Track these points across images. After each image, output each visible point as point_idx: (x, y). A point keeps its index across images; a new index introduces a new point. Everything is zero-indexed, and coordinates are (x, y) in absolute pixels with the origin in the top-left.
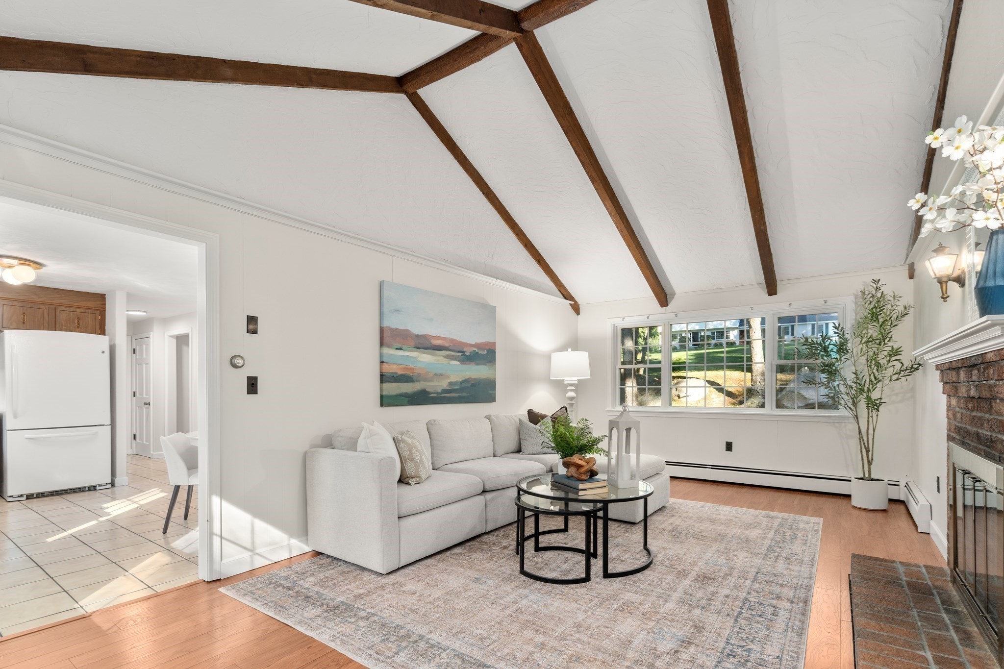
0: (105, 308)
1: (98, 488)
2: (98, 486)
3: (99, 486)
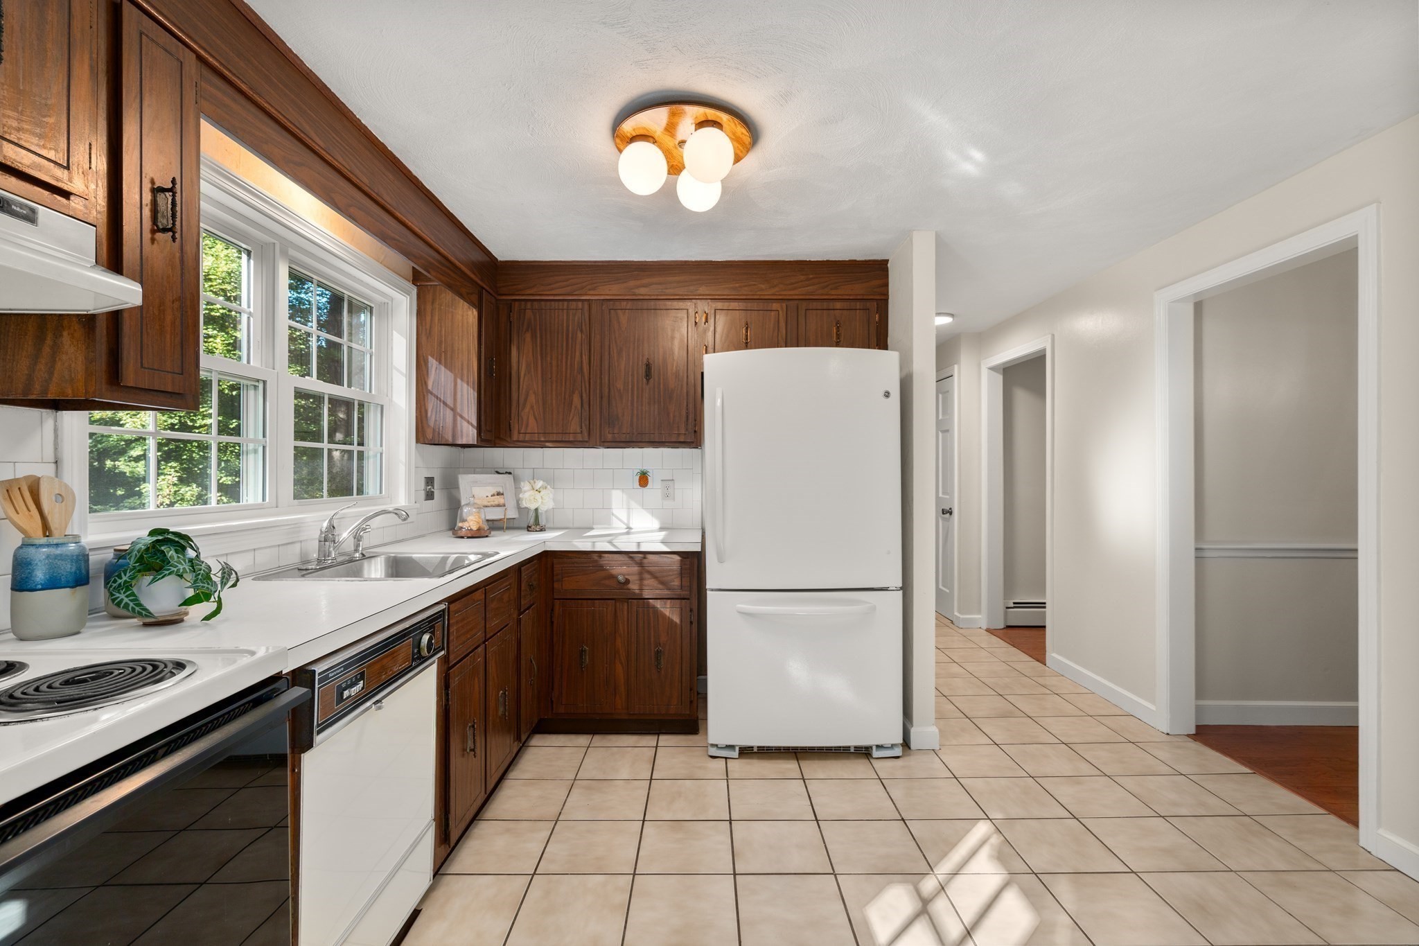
0: (887, 295)
1: (876, 753)
2: (874, 748)
3: (878, 747)
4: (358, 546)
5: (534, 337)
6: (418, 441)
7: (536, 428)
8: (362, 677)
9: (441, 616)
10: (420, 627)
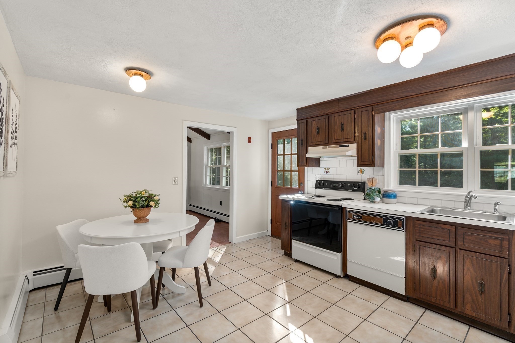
8: (361, 217)
9: (402, 219)
10: (387, 217)
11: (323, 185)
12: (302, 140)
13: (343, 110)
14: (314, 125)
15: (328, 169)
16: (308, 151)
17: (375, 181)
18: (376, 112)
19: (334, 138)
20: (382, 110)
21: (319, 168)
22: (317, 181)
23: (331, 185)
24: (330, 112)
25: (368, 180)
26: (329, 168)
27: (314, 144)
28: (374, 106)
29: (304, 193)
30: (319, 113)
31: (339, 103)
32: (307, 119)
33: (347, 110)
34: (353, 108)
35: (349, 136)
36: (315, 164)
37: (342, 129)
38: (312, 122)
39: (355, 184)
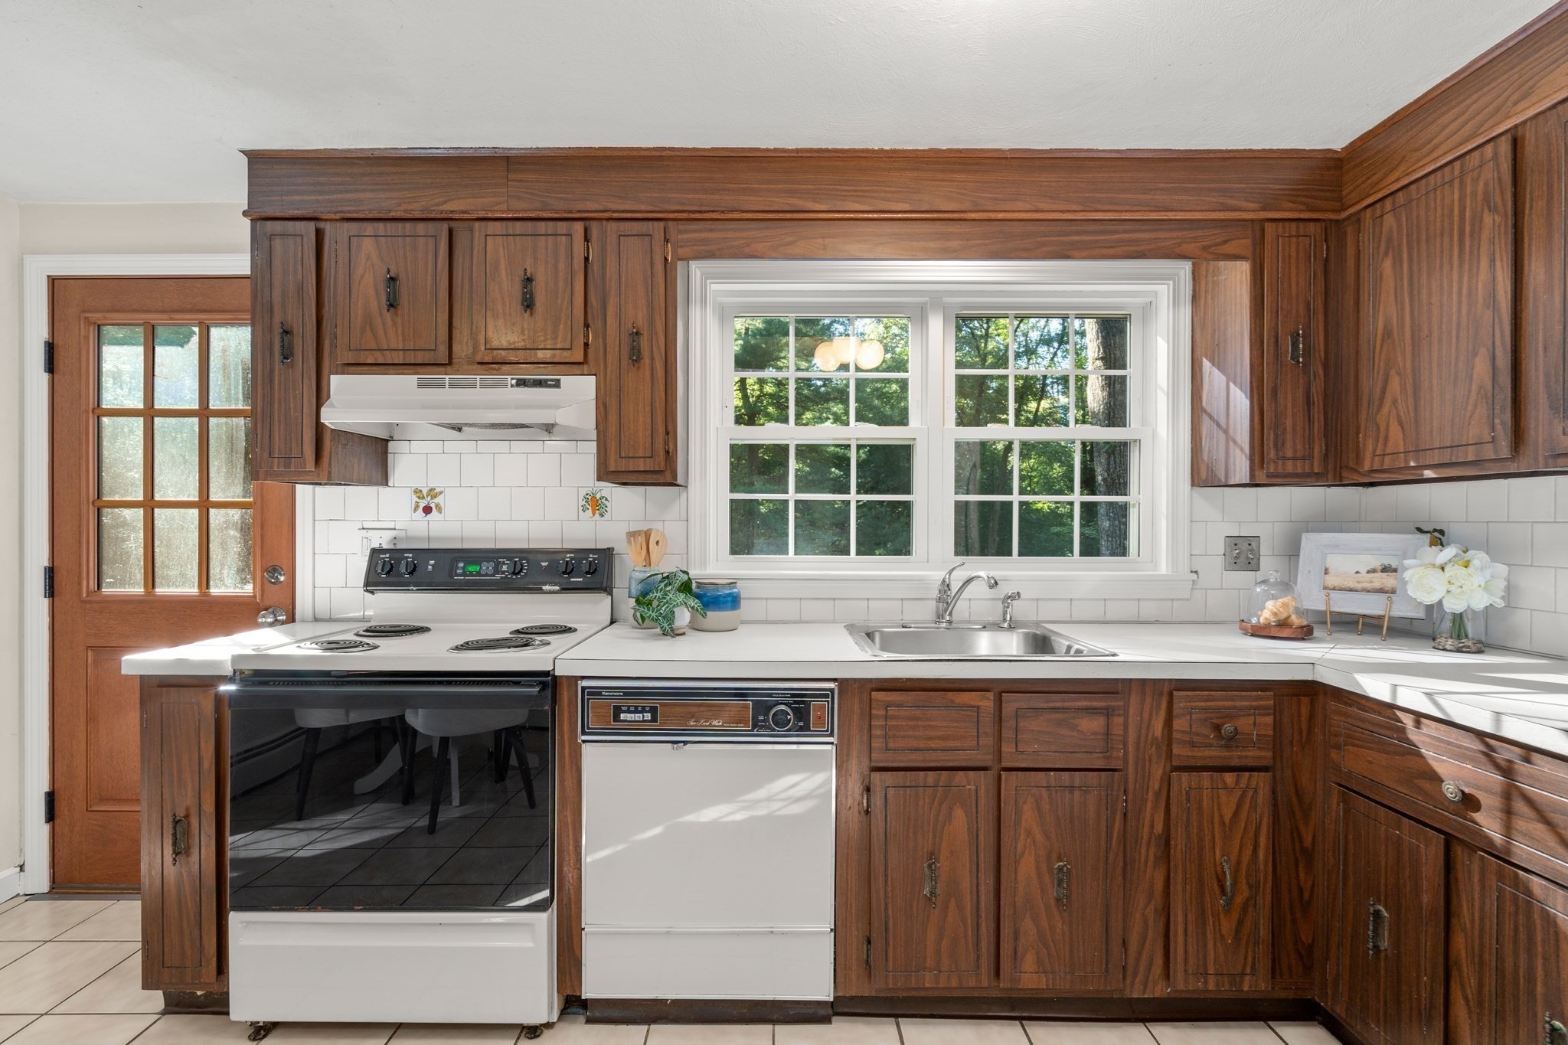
4: (1005, 613)
5: (1397, 262)
6: (1193, 485)
7: (1401, 443)
8: (653, 711)
9: (826, 696)
10: (770, 695)
11: (411, 573)
12: (286, 332)
13: (533, 215)
14: (368, 258)
15: (433, 493)
16: (324, 394)
17: (658, 542)
18: (679, 250)
19: (483, 341)
20: (706, 248)
21: (382, 489)
22: (375, 552)
23: (457, 568)
24: (462, 208)
25: (629, 542)
26: (438, 490)
27: (369, 361)
28: (670, 223)
29: (292, 619)
30: (399, 205)
31: (511, 176)
32: (321, 225)
33: (556, 216)
34: (580, 211)
35: (559, 340)
36: (362, 466)
37: (524, 299)
38: (354, 240)
39: (571, 558)
